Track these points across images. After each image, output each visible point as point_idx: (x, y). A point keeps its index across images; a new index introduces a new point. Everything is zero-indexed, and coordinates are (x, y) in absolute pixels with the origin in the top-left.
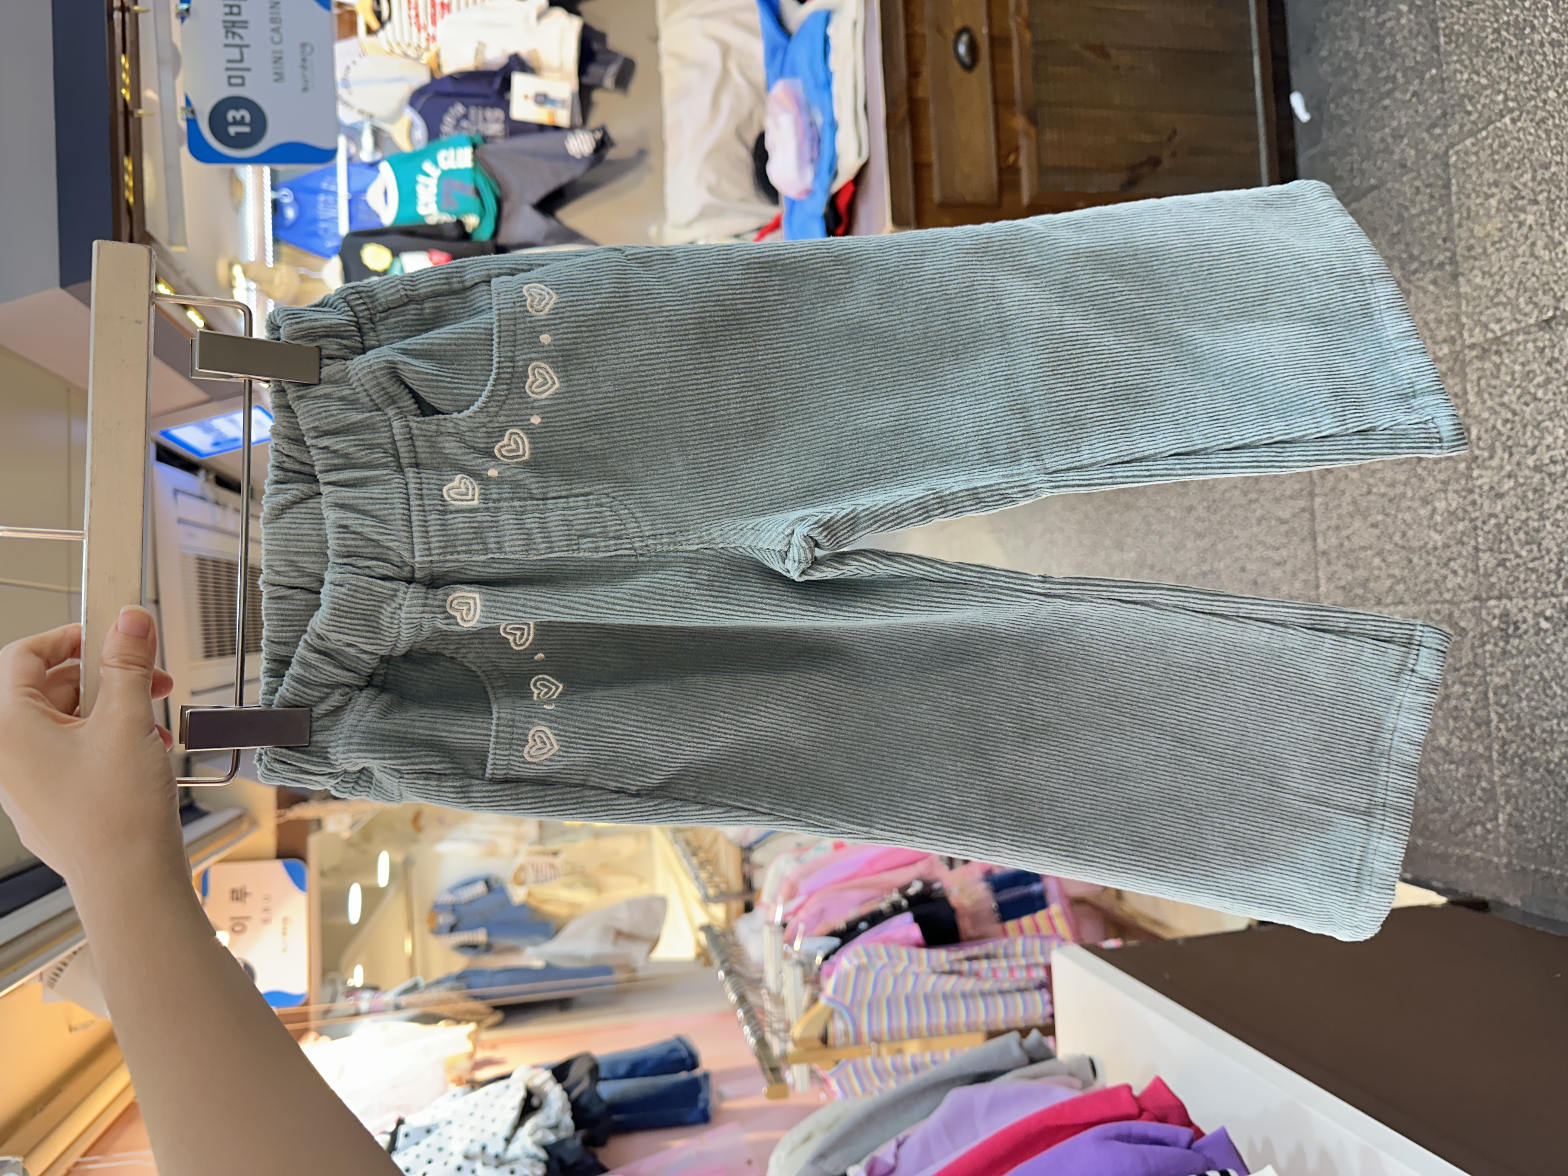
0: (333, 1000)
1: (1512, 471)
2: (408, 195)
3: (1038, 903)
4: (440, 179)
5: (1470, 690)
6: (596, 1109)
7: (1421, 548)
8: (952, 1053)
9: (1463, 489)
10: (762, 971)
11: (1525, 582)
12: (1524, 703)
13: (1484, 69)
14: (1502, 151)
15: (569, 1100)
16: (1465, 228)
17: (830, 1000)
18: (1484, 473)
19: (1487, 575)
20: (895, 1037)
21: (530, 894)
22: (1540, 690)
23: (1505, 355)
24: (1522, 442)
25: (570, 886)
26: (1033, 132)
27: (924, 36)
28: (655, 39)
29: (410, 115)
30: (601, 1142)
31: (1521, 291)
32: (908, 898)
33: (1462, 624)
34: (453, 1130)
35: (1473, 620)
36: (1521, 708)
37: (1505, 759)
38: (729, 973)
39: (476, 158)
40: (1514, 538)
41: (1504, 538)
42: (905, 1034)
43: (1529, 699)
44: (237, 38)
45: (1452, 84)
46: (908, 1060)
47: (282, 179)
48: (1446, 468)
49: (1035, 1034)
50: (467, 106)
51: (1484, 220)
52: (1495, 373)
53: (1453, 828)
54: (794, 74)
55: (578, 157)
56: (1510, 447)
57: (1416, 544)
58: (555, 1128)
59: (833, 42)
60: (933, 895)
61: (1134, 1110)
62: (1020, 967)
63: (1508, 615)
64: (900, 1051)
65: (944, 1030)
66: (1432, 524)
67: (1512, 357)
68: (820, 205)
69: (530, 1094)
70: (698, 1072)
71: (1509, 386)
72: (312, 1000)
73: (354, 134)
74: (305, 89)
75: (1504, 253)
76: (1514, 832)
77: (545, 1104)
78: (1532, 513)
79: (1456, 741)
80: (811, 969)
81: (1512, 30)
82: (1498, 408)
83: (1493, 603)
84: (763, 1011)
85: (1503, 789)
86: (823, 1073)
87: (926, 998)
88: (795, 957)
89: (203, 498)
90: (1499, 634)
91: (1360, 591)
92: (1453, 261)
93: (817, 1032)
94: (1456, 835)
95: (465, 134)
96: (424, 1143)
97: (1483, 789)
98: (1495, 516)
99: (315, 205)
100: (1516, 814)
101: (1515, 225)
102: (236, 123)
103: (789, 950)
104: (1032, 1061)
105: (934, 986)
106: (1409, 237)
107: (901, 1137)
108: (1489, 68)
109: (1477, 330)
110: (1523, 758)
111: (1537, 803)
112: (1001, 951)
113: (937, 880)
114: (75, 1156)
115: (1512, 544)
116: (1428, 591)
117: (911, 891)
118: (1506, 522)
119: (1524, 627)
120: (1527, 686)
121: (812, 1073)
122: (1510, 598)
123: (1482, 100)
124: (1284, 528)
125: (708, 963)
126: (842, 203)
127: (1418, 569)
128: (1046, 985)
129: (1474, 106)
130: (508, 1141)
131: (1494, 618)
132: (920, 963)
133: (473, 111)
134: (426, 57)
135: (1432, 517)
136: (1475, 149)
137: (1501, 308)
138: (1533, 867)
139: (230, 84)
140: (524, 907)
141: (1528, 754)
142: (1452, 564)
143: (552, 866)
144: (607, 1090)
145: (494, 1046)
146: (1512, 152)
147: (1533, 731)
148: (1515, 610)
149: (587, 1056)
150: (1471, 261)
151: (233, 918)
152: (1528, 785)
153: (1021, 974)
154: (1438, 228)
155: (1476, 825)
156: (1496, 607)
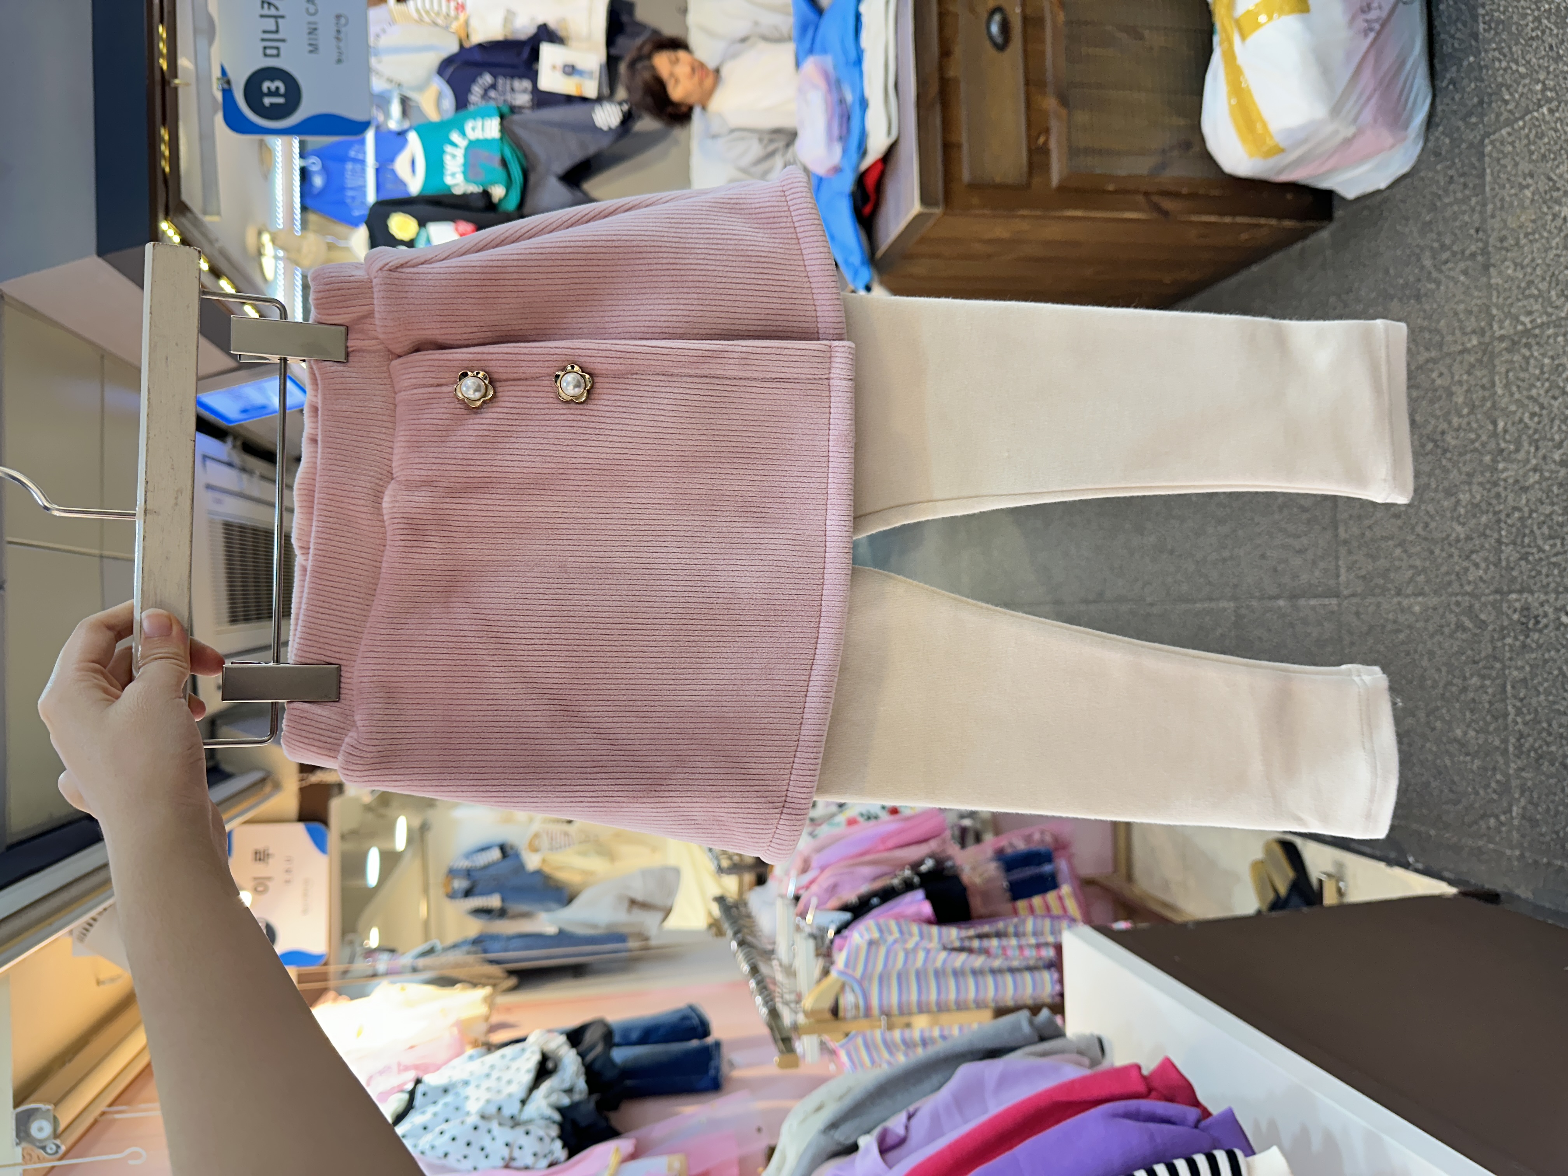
0: (351, 960)
1: (1537, 465)
2: (435, 165)
3: (1048, 883)
4: (467, 149)
5: (1488, 683)
6: (610, 1074)
7: (1443, 539)
8: (961, 1029)
9: (1489, 482)
10: (774, 943)
11: (1547, 576)
12: (1542, 697)
13: (1523, 58)
14: (1538, 141)
15: (584, 1064)
16: (1498, 219)
17: (842, 973)
18: (1510, 466)
19: (1510, 569)
20: (904, 1011)
21: (544, 861)
22: (1558, 685)
23: (1535, 347)
24: (1549, 436)
25: (584, 854)
26: (1064, 112)
27: (956, 15)
28: (684, 11)
29: (438, 85)
30: (615, 1107)
31: (1553, 285)
32: (920, 875)
33: (1483, 617)
34: (470, 1091)
35: (1494, 613)
36: (1539, 702)
37: (1522, 753)
38: (741, 944)
39: (504, 129)
40: (1537, 532)
41: (1527, 531)
42: (915, 1008)
43: (1548, 693)
44: (272, 8)
45: (1490, 72)
46: (916, 1035)
47: (310, 147)
48: (1471, 461)
49: (1045, 1013)
50: (495, 76)
51: (1518, 211)
52: (1524, 365)
53: (1466, 819)
54: (824, 51)
55: (605, 128)
56: (1537, 441)
57: (1438, 535)
58: (569, 1091)
59: (865, 19)
60: (946, 872)
61: (1141, 1088)
62: (1030, 946)
63: (1528, 609)
64: (908, 1025)
65: (953, 1007)
66: (1455, 515)
67: (1542, 351)
68: (847, 183)
69: (545, 1058)
70: (709, 1040)
71: (1538, 380)
72: (332, 960)
73: (382, 101)
74: (339, 61)
75: (1536, 245)
76: (1526, 824)
77: (560, 1067)
78: (1556, 508)
79: (1472, 733)
80: (823, 942)
81: (1553, 18)
82: (1526, 402)
83: (1514, 596)
84: (775, 983)
85: (1518, 782)
86: (832, 1045)
87: (937, 974)
88: (808, 930)
89: (230, 465)
90: (1519, 627)
91: (1381, 581)
92: (1484, 251)
93: (828, 1004)
94: (1470, 826)
95: (492, 104)
96: (441, 1103)
97: (1498, 782)
98: (1519, 509)
99: (342, 173)
100: (1530, 807)
101: (1550, 217)
102: (270, 94)
103: (802, 923)
104: (1042, 1039)
105: (945, 962)
106: (1441, 228)
107: (911, 1109)
108: (1528, 57)
109: (1507, 322)
110: (1540, 751)
111: (1552, 797)
112: (1011, 930)
113: (949, 858)
114: (102, 1106)
115: (1535, 538)
116: (1450, 583)
117: (924, 868)
118: (1530, 516)
119: (1544, 621)
120: (1546, 680)
121: (823, 1045)
122: (1532, 592)
123: (1520, 89)
124: (1305, 516)
125: (720, 933)
126: (870, 181)
127: (1440, 560)
128: (1056, 965)
129: (1511, 94)
130: (523, 1102)
131: (1515, 611)
132: (930, 939)
133: (500, 81)
134: (455, 26)
135: (1455, 509)
136: (1510, 139)
137: (1532, 300)
138: (1545, 860)
139: (265, 55)
140: (538, 873)
141: (1545, 748)
142: (1474, 556)
143: (566, 834)
144: (620, 1055)
145: (508, 1009)
146: (1549, 143)
147: (1550, 725)
148: (1536, 604)
149: (601, 1023)
150: (1504, 252)
151: (255, 879)
152: (1543, 778)
153: (1030, 953)
154: (1471, 217)
155: (1490, 816)
156: (1517, 600)
